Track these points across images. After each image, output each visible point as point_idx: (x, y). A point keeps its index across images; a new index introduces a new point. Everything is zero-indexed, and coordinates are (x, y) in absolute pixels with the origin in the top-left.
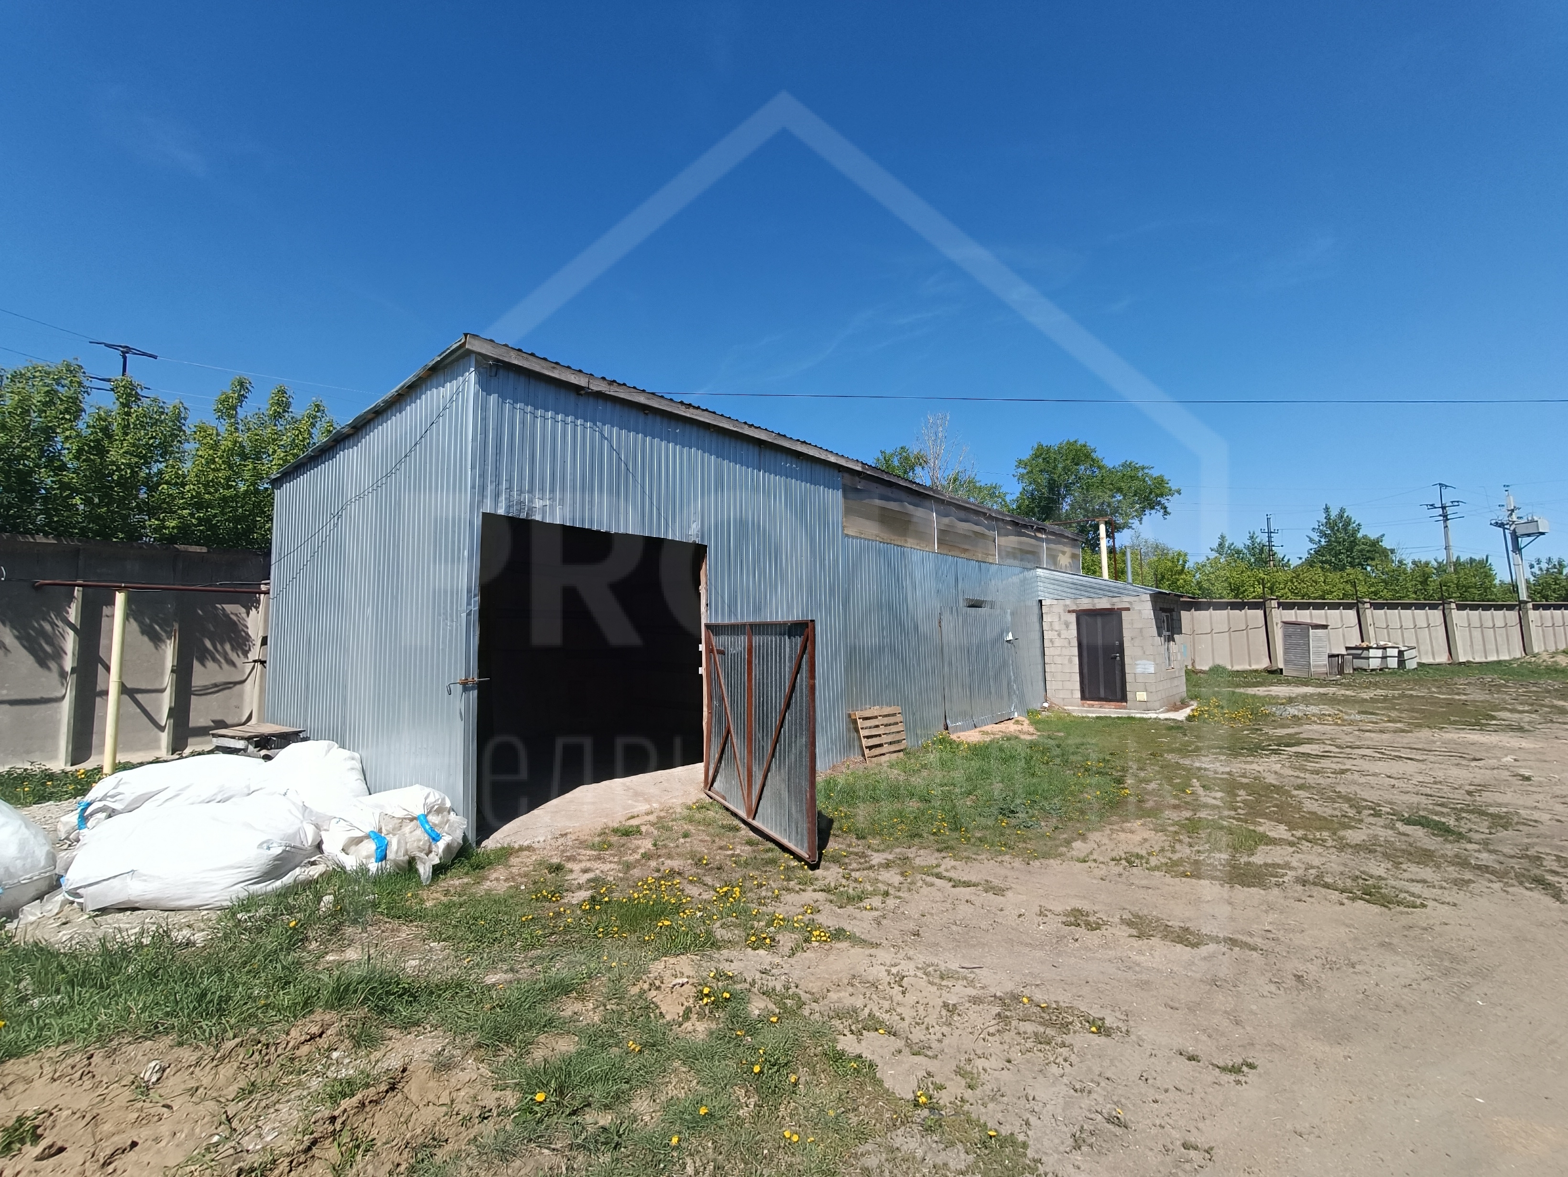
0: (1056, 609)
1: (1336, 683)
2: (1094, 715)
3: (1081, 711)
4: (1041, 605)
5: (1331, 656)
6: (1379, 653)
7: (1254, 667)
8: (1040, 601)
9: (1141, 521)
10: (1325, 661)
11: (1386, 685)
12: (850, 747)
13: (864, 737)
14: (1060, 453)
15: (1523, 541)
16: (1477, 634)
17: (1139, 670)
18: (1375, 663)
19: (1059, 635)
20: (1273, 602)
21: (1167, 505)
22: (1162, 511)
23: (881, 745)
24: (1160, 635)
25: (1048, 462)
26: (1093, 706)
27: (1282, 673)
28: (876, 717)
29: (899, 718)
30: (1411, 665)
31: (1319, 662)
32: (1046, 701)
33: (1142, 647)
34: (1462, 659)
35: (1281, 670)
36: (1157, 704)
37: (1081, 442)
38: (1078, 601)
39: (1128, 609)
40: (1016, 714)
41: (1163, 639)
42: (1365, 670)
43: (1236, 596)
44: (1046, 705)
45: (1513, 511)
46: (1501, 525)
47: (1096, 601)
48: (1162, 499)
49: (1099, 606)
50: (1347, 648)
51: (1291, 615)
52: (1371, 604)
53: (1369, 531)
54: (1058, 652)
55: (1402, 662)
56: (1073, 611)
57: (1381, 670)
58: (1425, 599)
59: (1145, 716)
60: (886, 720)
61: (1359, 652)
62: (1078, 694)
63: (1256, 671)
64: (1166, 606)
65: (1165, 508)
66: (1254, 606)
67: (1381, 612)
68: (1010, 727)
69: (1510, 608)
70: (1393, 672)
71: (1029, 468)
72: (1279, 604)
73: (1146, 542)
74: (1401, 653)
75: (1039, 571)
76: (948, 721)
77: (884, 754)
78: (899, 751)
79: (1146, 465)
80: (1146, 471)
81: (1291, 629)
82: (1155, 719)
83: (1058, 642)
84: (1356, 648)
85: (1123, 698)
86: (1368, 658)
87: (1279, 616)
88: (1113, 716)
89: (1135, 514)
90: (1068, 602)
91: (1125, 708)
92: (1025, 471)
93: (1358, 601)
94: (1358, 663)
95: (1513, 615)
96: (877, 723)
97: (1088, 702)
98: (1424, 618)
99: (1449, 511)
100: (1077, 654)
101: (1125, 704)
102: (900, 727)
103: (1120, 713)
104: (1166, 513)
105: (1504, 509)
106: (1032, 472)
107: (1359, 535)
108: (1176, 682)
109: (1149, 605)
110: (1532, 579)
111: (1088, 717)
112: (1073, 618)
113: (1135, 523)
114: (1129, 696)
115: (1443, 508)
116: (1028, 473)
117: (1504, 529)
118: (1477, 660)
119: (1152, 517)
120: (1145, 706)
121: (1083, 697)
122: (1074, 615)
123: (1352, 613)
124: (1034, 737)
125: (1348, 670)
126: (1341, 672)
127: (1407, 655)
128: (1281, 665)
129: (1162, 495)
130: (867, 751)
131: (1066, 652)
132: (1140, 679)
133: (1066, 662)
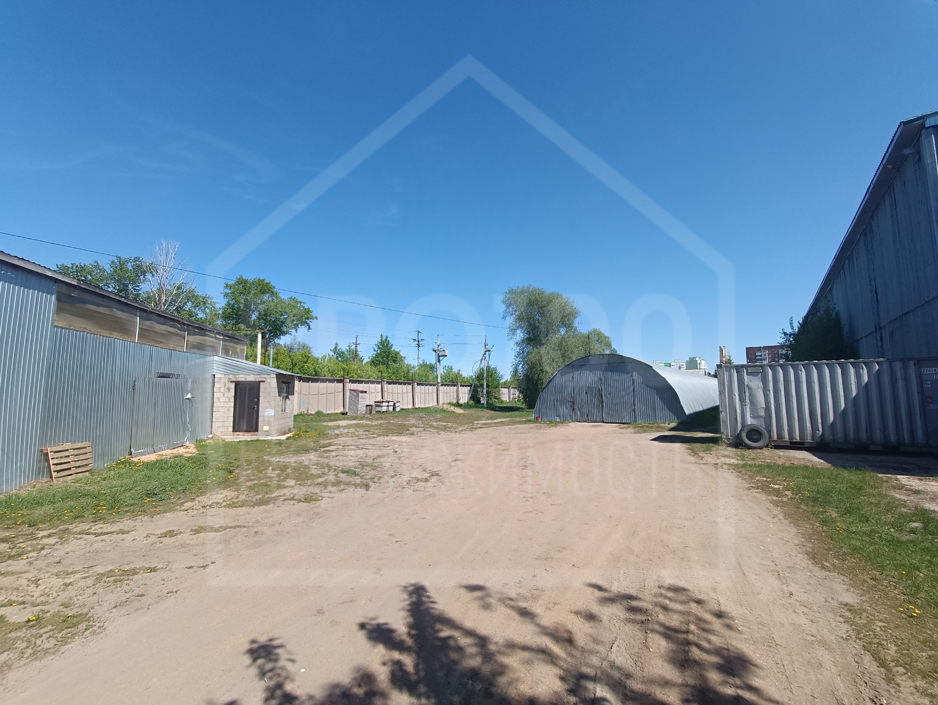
0: (223, 381)
1: (367, 419)
2: (238, 440)
3: (232, 438)
4: (214, 377)
5: (367, 406)
6: (386, 404)
7: (337, 411)
8: (214, 375)
9: (296, 330)
10: (364, 408)
11: (385, 418)
12: (39, 473)
13: (53, 465)
14: (253, 284)
15: (441, 358)
16: (423, 395)
17: (266, 414)
18: (384, 409)
19: (224, 395)
20: (347, 379)
21: (310, 324)
22: (307, 327)
23: (69, 469)
24: (280, 395)
25: (245, 289)
26: (239, 435)
27: (347, 414)
28: (68, 450)
29: (89, 449)
30: (398, 409)
31: (362, 408)
32: (211, 433)
33: (269, 402)
34: (417, 406)
35: (347, 413)
36: (274, 432)
37: (267, 281)
38: (237, 376)
39: (264, 382)
40: (188, 443)
41: (281, 398)
42: (380, 412)
43: (331, 376)
44: (210, 436)
45: (439, 345)
46: (435, 351)
47: (247, 376)
48: (308, 321)
49: (248, 380)
50: (375, 402)
51: (355, 386)
52: (387, 382)
53: (396, 348)
54: (222, 405)
55: (394, 409)
56: (233, 382)
57: (386, 412)
58: (407, 381)
59: (266, 439)
60: (76, 452)
61: (378, 404)
62: (231, 429)
63: (337, 414)
64: (285, 380)
65: (309, 326)
66: (339, 381)
67: (390, 386)
68: (181, 451)
69: (434, 385)
70: (391, 413)
71: (233, 290)
72: (350, 381)
73: (299, 343)
74: (394, 404)
75: (216, 358)
76: (132, 450)
77: (71, 475)
78: (86, 471)
79: (303, 301)
80: (302, 304)
81: (353, 392)
82: (271, 440)
83: (222, 399)
84: (378, 402)
85: (256, 430)
86: (382, 407)
87: (350, 386)
88: (248, 440)
89: (293, 326)
90: (231, 376)
91: (256, 435)
92: (230, 292)
93: (382, 381)
94: (378, 409)
95: (435, 388)
96: (68, 454)
97: (237, 433)
98: (405, 388)
99: (420, 343)
100: (233, 406)
101: (257, 433)
102: (88, 456)
103: (254, 438)
104: (309, 328)
105: (436, 344)
106: (233, 293)
107: (392, 350)
108: (287, 420)
109: (275, 380)
110: (443, 373)
111: (234, 442)
112: (233, 386)
113: (293, 331)
114: (260, 428)
115: (418, 341)
116: (231, 293)
117: (436, 353)
118: (422, 407)
119: (302, 329)
120: (268, 433)
121: (234, 430)
122: (234, 384)
123: (379, 386)
124: (194, 454)
125: (374, 412)
126: (371, 413)
127: (397, 405)
128: (347, 411)
129: (308, 318)
130: (54, 474)
131: (227, 405)
132: (266, 419)
133: (226, 410)
